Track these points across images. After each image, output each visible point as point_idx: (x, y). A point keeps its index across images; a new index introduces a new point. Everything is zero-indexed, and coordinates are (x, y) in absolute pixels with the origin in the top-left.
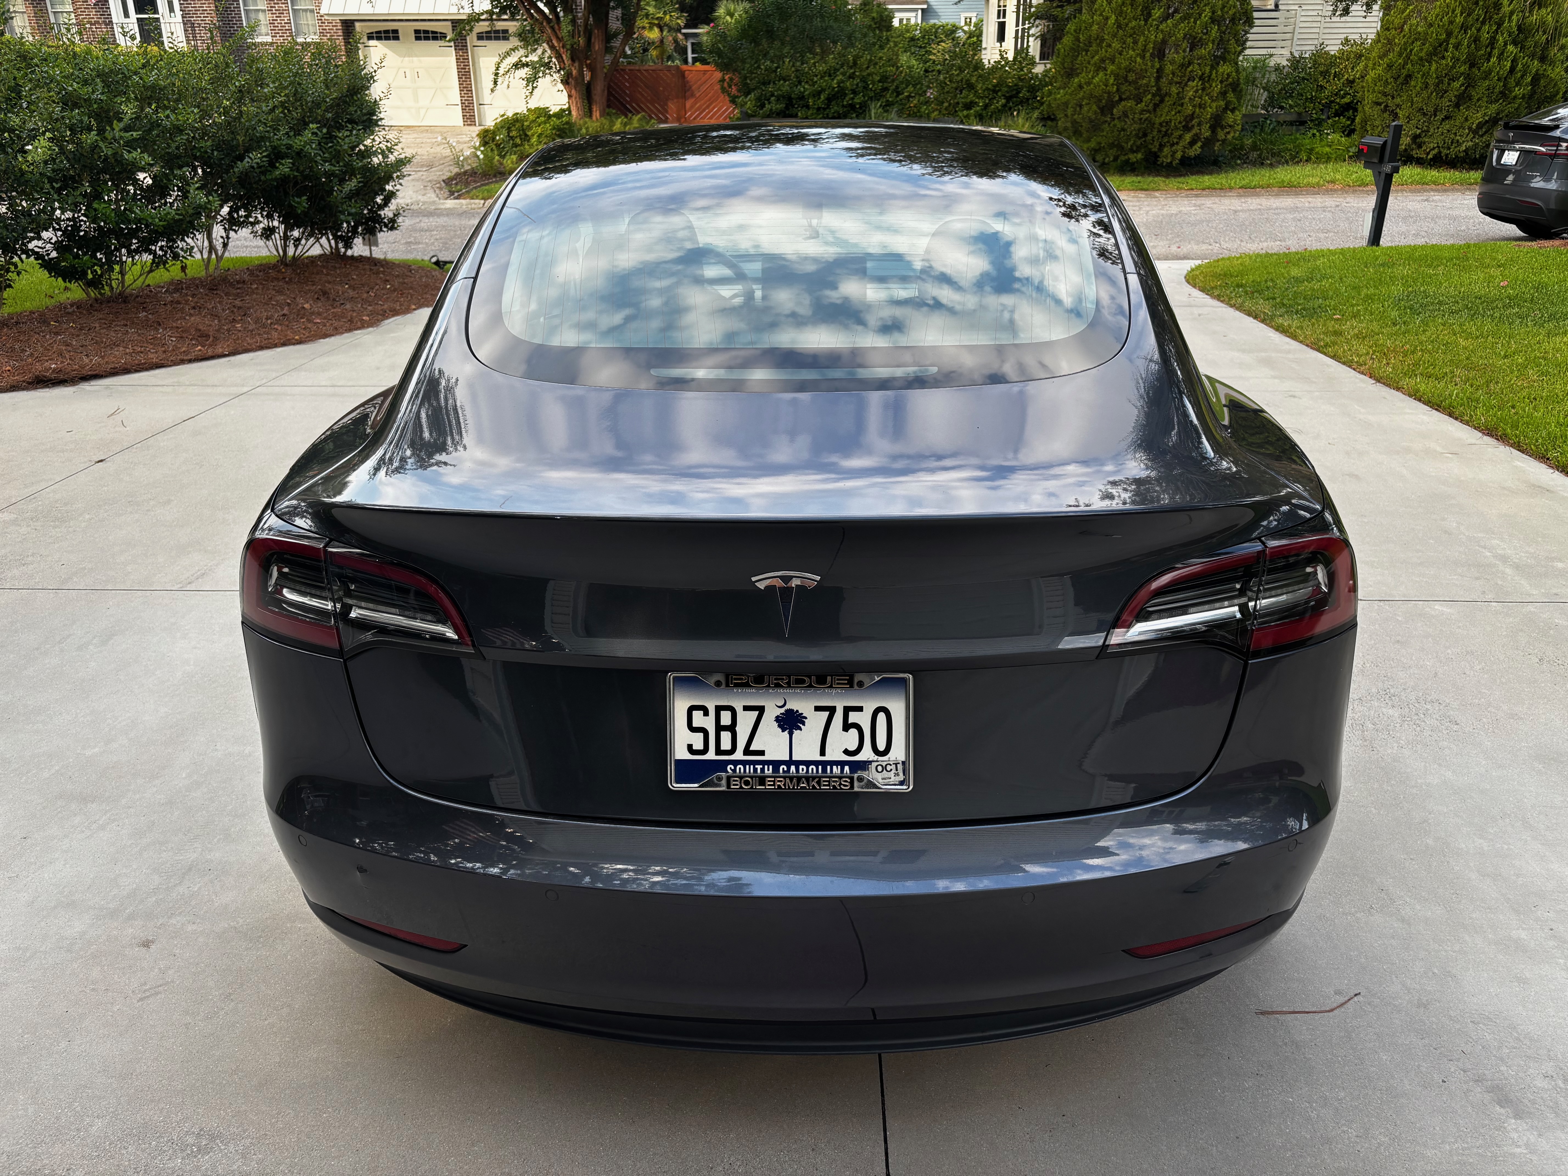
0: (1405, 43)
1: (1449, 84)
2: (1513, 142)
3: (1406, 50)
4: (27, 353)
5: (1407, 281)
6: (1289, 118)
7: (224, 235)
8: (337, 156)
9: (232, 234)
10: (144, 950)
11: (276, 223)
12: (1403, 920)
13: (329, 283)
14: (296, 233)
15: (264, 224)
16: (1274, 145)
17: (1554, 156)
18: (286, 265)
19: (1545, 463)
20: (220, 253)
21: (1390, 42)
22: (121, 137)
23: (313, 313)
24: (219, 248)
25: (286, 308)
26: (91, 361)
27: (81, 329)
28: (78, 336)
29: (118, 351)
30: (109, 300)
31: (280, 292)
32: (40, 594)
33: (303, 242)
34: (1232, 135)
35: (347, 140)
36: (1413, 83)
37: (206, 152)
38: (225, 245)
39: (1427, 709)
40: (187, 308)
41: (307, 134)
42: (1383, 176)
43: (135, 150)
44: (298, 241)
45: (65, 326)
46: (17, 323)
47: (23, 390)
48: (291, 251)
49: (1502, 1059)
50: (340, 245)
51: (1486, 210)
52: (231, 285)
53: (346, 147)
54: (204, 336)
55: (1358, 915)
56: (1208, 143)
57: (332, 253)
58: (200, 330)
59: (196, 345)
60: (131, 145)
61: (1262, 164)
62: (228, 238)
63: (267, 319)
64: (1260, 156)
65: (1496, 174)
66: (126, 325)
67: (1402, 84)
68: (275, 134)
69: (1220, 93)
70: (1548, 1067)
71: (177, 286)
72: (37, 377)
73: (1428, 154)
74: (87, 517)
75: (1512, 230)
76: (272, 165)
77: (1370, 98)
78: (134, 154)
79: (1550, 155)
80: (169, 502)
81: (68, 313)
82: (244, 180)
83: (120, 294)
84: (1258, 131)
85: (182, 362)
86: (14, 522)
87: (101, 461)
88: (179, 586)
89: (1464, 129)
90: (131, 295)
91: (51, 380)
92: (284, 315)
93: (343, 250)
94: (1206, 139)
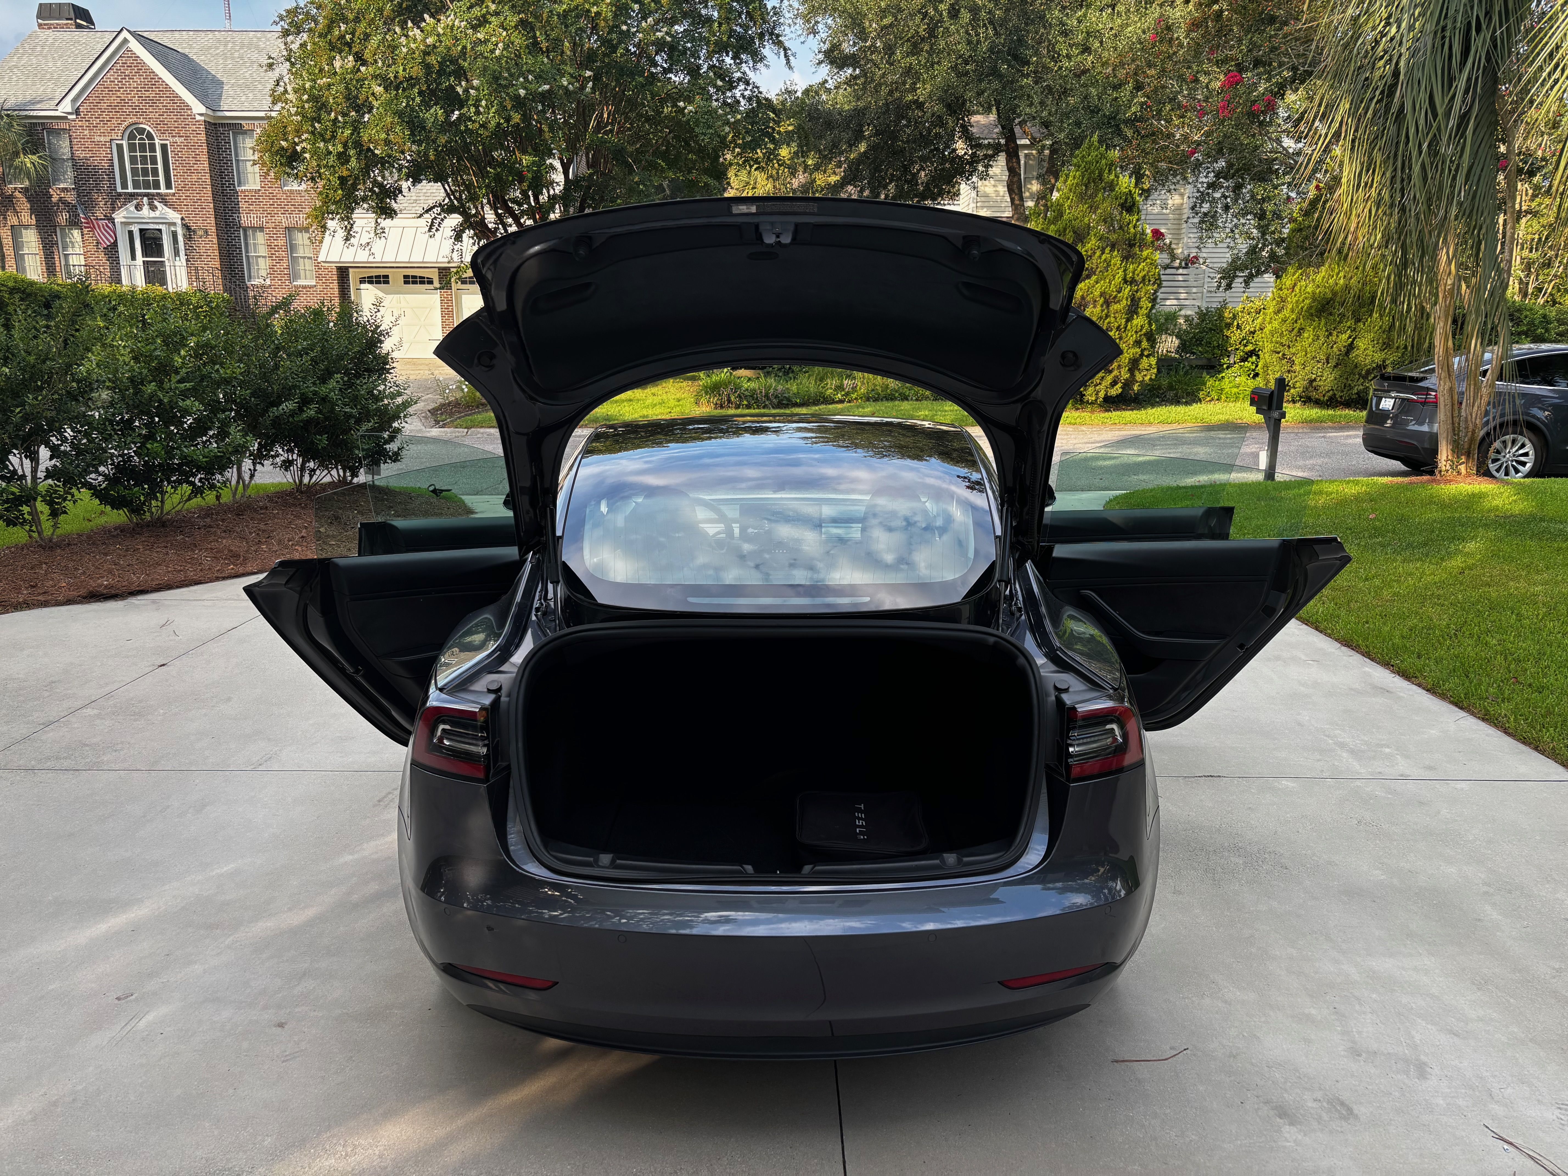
0: (1297, 302)
1: (1338, 336)
2: (1389, 391)
3: (1298, 307)
4: (80, 572)
5: (1291, 514)
6: (1200, 363)
7: (252, 468)
8: (355, 400)
9: (258, 467)
10: (280, 1029)
11: (295, 457)
12: (1226, 1002)
13: (340, 508)
14: (311, 464)
15: (284, 456)
16: (1188, 386)
17: (1424, 403)
18: (302, 492)
19: (1389, 669)
20: (247, 482)
21: (1283, 300)
22: (176, 388)
23: (328, 536)
24: (247, 477)
25: (304, 531)
26: (136, 579)
27: (127, 551)
28: (125, 556)
29: (161, 570)
30: (148, 525)
31: (298, 517)
32: (135, 774)
33: (318, 472)
34: (1149, 377)
35: (365, 387)
36: (1306, 335)
37: (245, 399)
38: (252, 476)
39: (1266, 858)
40: (219, 532)
41: (332, 383)
42: (1272, 421)
43: (188, 398)
44: (313, 471)
45: (112, 548)
46: (69, 545)
47: (78, 603)
48: (306, 480)
49: (1286, 1090)
50: (348, 474)
51: (1370, 449)
52: (255, 511)
53: (362, 392)
54: (236, 556)
55: (1194, 999)
56: (1127, 385)
57: (339, 481)
58: (232, 551)
59: (229, 565)
60: (185, 394)
61: (1179, 402)
62: (255, 470)
63: (289, 541)
64: (1176, 395)
65: (1377, 417)
66: (166, 547)
67: (1297, 336)
68: (304, 383)
69: (1136, 341)
70: (1319, 1095)
71: (207, 512)
72: (90, 592)
73: (1324, 396)
74: (162, 711)
75: (1397, 465)
76: (300, 409)
77: (1268, 347)
78: (188, 402)
79: (1421, 403)
80: (229, 699)
81: (114, 536)
82: (277, 422)
83: (158, 519)
84: (1172, 373)
85: (217, 579)
86: (98, 716)
87: (163, 665)
88: (252, 767)
89: (1354, 374)
90: (168, 520)
91: (103, 595)
92: (303, 537)
93: (350, 478)
94: (1126, 380)
